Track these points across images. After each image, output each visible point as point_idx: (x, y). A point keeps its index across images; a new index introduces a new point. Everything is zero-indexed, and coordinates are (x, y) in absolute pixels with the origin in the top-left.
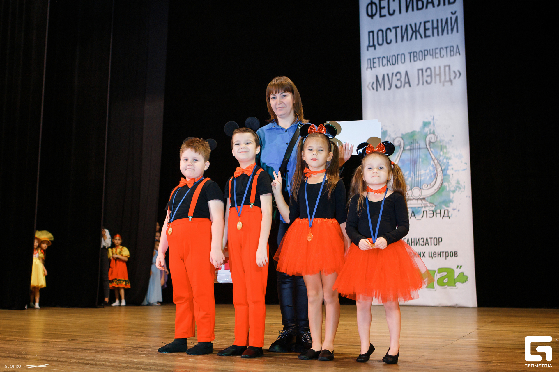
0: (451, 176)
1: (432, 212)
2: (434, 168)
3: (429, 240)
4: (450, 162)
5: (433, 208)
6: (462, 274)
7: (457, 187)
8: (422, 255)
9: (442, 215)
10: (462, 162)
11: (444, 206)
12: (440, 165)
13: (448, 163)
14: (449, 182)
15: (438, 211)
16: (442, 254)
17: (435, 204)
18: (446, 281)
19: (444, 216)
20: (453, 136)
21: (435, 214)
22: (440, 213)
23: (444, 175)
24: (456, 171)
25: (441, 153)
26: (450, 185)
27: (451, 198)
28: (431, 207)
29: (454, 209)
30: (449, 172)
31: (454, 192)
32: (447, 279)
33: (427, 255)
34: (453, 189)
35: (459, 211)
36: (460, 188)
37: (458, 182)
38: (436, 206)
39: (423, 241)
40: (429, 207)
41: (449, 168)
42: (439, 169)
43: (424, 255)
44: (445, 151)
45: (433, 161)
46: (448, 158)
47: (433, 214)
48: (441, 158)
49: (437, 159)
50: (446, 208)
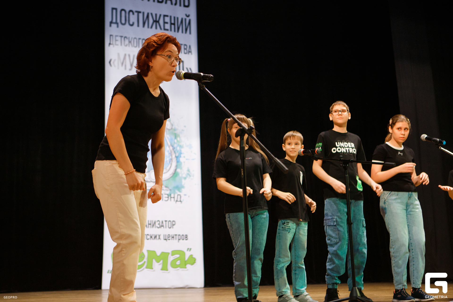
0: (183, 164)
1: (167, 196)
2: (169, 153)
3: (164, 223)
4: (183, 150)
5: (168, 192)
6: (191, 255)
7: (188, 174)
8: (158, 237)
9: (176, 199)
10: (191, 152)
11: (177, 191)
12: (175, 152)
13: (181, 151)
14: (181, 168)
15: (172, 196)
16: (175, 236)
17: (170, 188)
18: (178, 263)
19: (177, 201)
20: (185, 126)
21: (169, 197)
22: (174, 198)
23: (178, 162)
24: (187, 159)
25: (176, 141)
26: (182, 172)
27: (183, 183)
28: (166, 191)
29: (185, 195)
30: (182, 160)
31: (185, 178)
32: (179, 261)
33: (162, 237)
34: (184, 176)
35: (189, 196)
36: (190, 176)
37: (189, 170)
38: (170, 190)
39: (159, 224)
40: (165, 190)
41: (182, 155)
42: (174, 156)
43: (159, 238)
44: (178, 139)
45: (169, 147)
46: (181, 147)
47: (168, 197)
48: (175, 146)
49: (172, 146)
50: (179, 193)
